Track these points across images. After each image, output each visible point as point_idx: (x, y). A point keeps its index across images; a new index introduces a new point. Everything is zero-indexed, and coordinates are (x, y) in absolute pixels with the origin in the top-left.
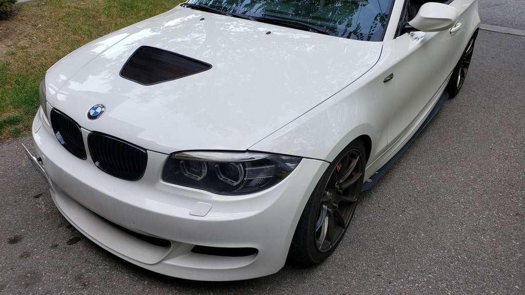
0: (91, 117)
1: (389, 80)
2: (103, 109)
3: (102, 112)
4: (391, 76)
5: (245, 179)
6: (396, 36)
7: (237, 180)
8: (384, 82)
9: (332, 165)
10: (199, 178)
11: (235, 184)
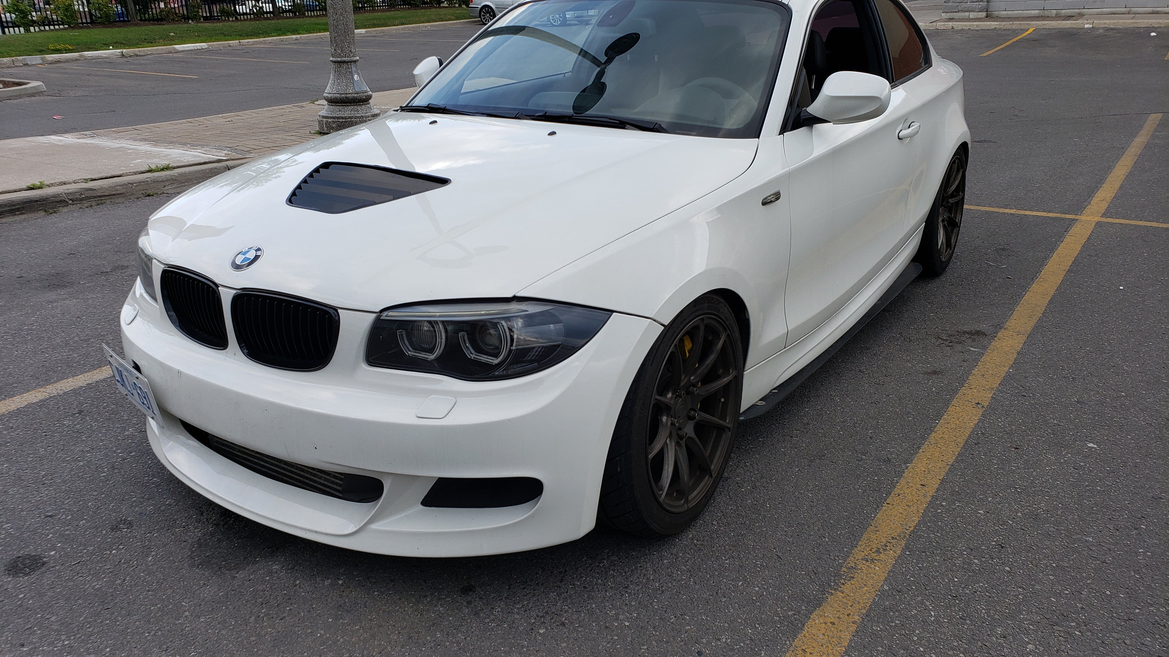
0: (237, 267)
1: (771, 202)
2: (259, 253)
3: (257, 257)
4: (777, 196)
5: (513, 348)
6: (784, 130)
7: (496, 356)
8: (764, 204)
9: (669, 330)
10: (432, 357)
11: (496, 361)
